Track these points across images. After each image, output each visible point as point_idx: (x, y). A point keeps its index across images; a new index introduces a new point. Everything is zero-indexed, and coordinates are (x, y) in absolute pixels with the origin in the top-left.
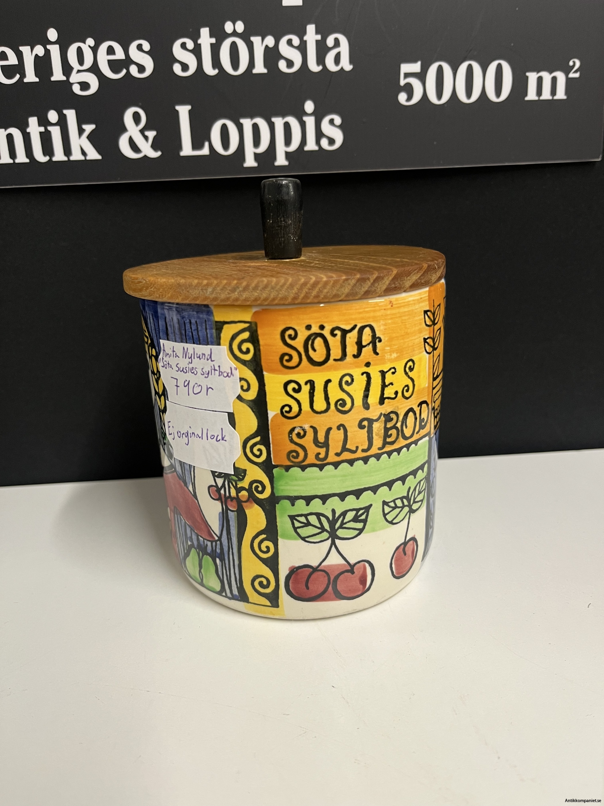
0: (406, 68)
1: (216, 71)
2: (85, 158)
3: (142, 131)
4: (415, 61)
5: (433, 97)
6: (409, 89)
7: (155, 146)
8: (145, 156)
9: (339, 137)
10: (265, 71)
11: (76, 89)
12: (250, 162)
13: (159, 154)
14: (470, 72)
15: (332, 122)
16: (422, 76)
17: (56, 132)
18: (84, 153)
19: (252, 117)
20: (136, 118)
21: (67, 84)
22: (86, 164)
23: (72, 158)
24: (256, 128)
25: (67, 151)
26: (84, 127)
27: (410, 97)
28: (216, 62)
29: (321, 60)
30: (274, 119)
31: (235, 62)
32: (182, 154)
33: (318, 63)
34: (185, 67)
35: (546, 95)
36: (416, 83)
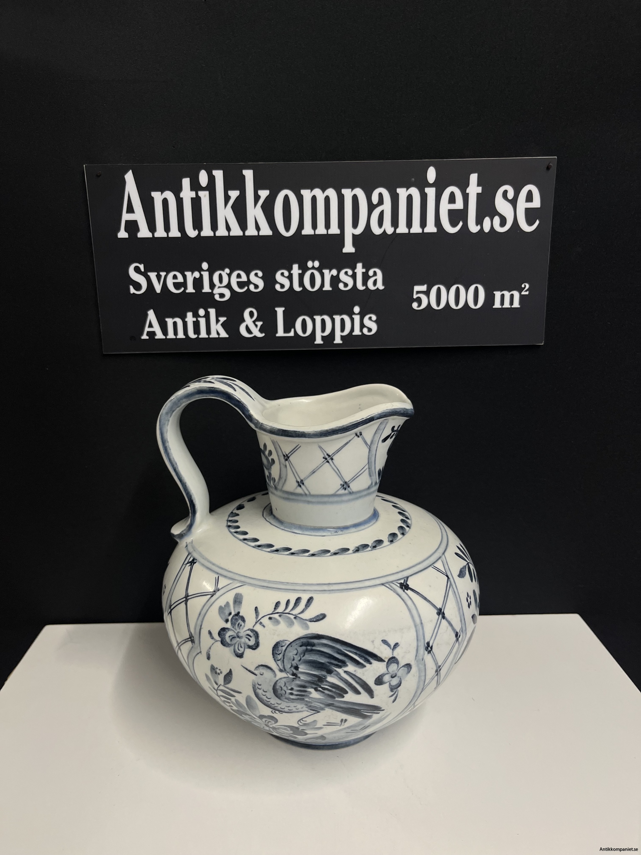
0: (417, 288)
1: (301, 289)
2: (219, 336)
3: (254, 322)
4: (423, 284)
5: (434, 305)
6: (419, 301)
7: (261, 331)
8: (255, 336)
9: (374, 328)
10: (331, 289)
11: (217, 297)
12: (319, 341)
13: (263, 335)
14: (458, 291)
15: (370, 318)
16: (427, 293)
17: (202, 321)
18: (218, 333)
19: (321, 315)
20: (251, 314)
21: (212, 295)
22: (219, 340)
23: (211, 336)
24: (323, 321)
25: (208, 332)
26: (220, 319)
27: (420, 305)
28: (301, 284)
29: (365, 283)
30: (334, 317)
31: (313, 284)
32: (277, 335)
33: (363, 286)
34: (282, 286)
35: (507, 305)
36: (424, 298)
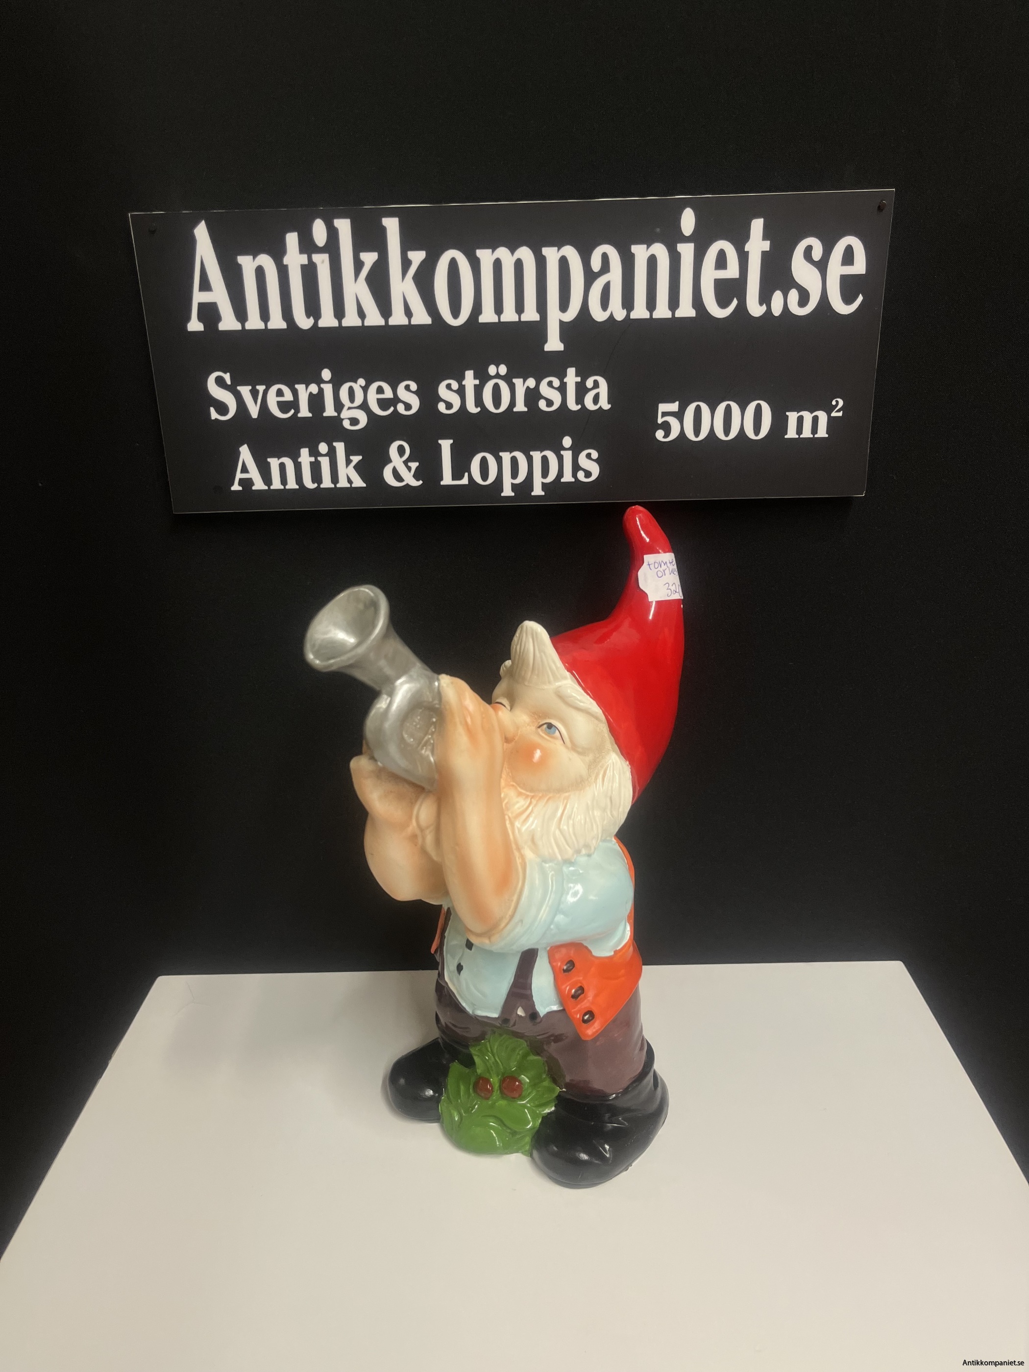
0: (663, 407)
1: (479, 409)
2: (351, 485)
3: (406, 463)
4: (674, 402)
5: (690, 435)
6: (666, 427)
7: (416, 476)
8: (407, 484)
9: (595, 470)
10: (526, 409)
11: (346, 424)
12: (507, 492)
13: (421, 482)
14: (728, 411)
15: (589, 456)
16: (679, 415)
17: (325, 462)
18: (350, 481)
19: (511, 450)
20: (401, 451)
21: (338, 420)
22: (351, 491)
23: (338, 486)
24: (514, 462)
25: (335, 478)
26: (352, 458)
27: (667, 434)
28: (479, 401)
29: (580, 399)
30: (531, 453)
32: (442, 483)
33: (577, 403)
34: (449, 406)
35: (807, 433)
36: (674, 422)
